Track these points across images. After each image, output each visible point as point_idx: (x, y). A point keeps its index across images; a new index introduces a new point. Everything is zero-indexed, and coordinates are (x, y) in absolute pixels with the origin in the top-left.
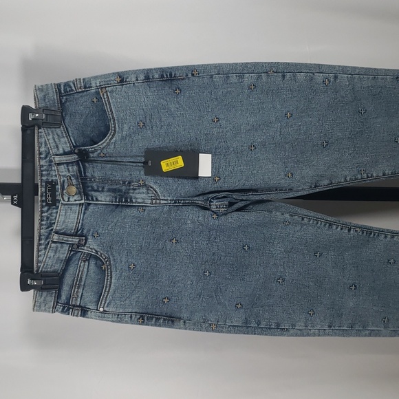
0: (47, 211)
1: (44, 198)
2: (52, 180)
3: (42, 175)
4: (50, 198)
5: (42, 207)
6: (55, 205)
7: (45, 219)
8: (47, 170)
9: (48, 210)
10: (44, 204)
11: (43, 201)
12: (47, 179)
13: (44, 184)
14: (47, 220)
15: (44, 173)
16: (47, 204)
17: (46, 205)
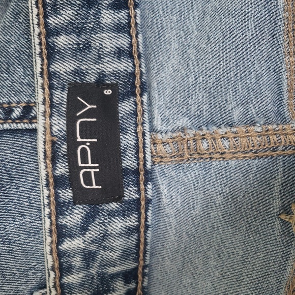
0: (84, 228)
1: (62, 169)
2: (101, 77)
3: (51, 53)
4: (92, 168)
5: (60, 208)
6: (119, 198)
7: (77, 261)
8: (75, 28)
9: (89, 219)
10: (67, 194)
11: (58, 182)
12: (77, 72)
13: (61, 96)
14: (87, 267)
15: (62, 41)
16: (81, 197)
17: (76, 201)
